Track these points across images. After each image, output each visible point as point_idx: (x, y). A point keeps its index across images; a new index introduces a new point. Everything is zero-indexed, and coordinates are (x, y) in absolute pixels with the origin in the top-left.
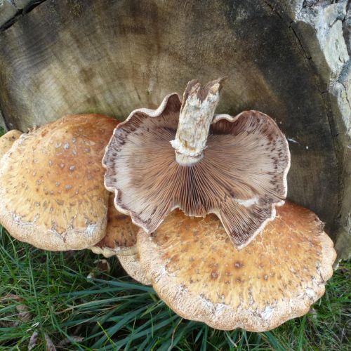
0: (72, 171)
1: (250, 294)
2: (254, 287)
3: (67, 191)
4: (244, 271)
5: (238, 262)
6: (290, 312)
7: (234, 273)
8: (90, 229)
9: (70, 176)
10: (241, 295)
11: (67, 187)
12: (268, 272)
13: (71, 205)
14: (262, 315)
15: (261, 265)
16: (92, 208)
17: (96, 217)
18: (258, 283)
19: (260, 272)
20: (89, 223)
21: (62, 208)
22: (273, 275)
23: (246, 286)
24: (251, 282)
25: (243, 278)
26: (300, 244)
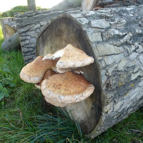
0: (38, 65)
1: (60, 92)
2: (62, 91)
3: (35, 69)
4: (61, 87)
5: (60, 84)
6: (69, 100)
7: (59, 87)
8: (36, 78)
9: (37, 66)
10: (58, 92)
11: (35, 68)
12: (67, 88)
13: (35, 72)
14: (61, 97)
15: (66, 86)
16: (39, 74)
17: (39, 76)
18: (63, 90)
19: (65, 88)
20: (37, 77)
21: (32, 72)
22: (68, 90)
23: (60, 90)
24: (62, 89)
25: (60, 88)
26: (81, 87)
